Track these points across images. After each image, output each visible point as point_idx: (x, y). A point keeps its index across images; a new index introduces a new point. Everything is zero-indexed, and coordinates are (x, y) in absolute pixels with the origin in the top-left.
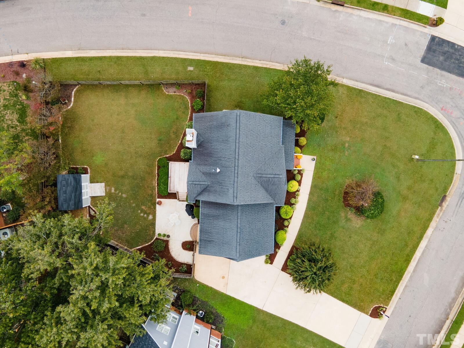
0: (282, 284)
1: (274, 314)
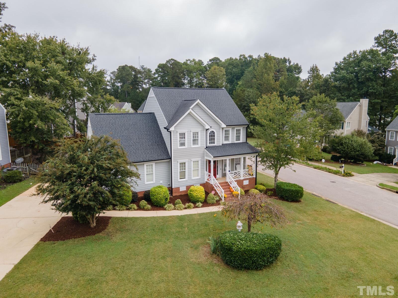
0: (34, 222)
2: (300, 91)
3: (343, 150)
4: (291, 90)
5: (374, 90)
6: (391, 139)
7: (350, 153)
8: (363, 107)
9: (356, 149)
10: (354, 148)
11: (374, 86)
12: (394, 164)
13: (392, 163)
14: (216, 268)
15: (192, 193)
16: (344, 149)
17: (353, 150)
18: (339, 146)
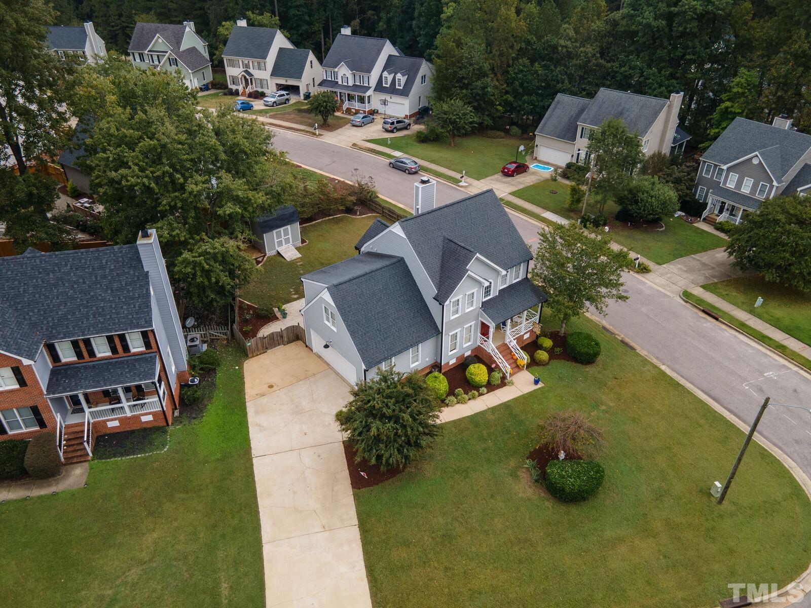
0: (319, 456)
1: (256, 479)
2: (566, 47)
3: (636, 212)
4: (548, 41)
5: (694, 55)
6: (705, 174)
7: (647, 216)
8: (674, 108)
9: (656, 211)
10: (653, 210)
11: (696, 48)
12: (703, 219)
13: (700, 217)
14: (547, 503)
15: (473, 377)
16: (638, 211)
17: (651, 212)
18: (631, 205)
